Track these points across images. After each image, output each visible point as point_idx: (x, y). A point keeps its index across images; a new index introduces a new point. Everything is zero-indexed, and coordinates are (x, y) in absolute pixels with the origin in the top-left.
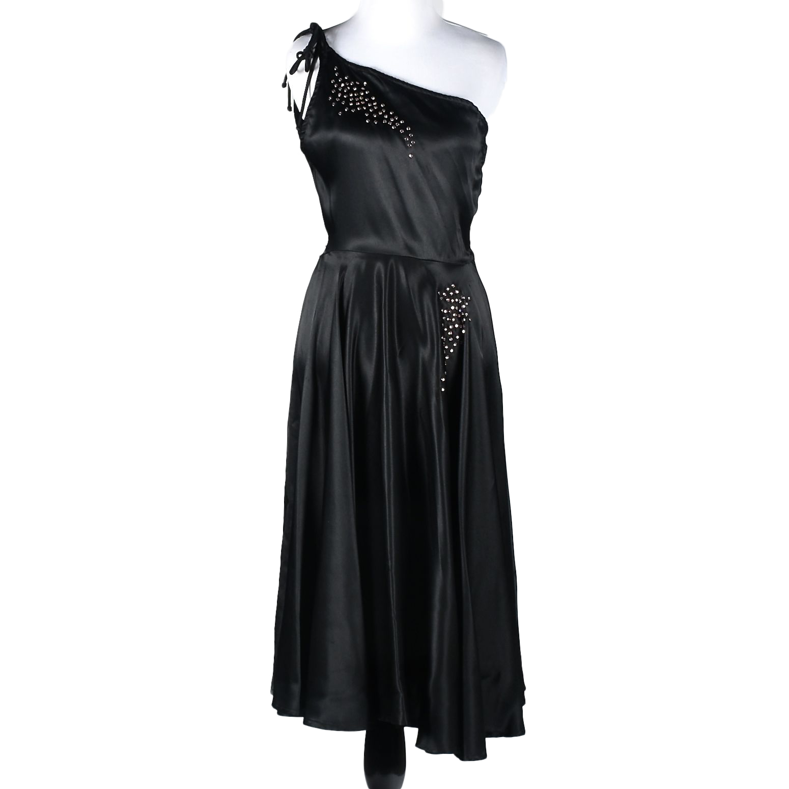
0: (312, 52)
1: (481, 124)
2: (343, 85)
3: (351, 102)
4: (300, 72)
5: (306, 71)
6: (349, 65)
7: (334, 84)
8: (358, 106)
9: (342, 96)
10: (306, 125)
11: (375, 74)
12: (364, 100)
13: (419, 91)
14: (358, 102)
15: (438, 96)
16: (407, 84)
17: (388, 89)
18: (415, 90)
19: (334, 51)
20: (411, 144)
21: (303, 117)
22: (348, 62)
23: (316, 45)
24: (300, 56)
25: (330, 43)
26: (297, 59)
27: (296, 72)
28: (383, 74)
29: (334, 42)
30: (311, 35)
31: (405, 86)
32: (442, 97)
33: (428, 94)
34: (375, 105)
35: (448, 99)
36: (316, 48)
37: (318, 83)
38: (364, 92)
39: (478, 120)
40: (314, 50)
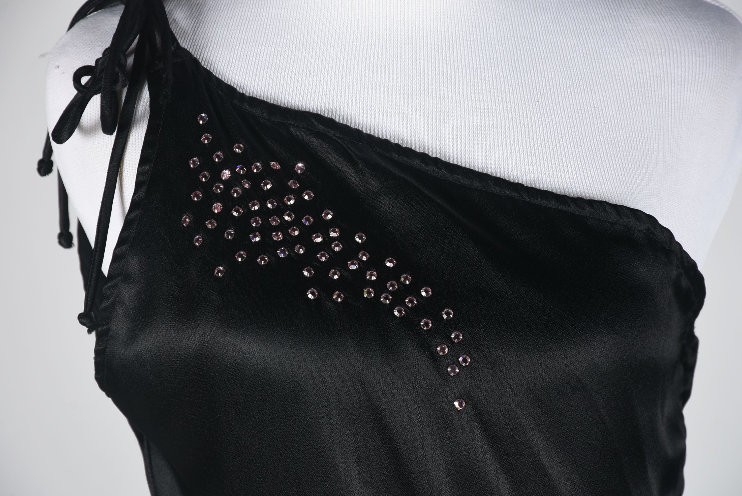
0: (123, 66)
1: (684, 282)
2: (226, 174)
3: (254, 230)
4: (88, 132)
5: (107, 130)
6: (247, 107)
7: (198, 170)
8: (278, 245)
9: (226, 211)
10: (113, 306)
11: (332, 133)
12: (296, 223)
13: (477, 185)
14: (276, 229)
15: (540, 201)
16: (437, 162)
17: (375, 184)
18: (465, 181)
19: (195, 62)
20: (460, 366)
21: (105, 268)
22: (242, 95)
23: (136, 41)
24: (84, 80)
25: (184, 33)
26: (75, 92)
27: (76, 134)
28: (358, 132)
29: (195, 31)
30: (119, 10)
31: (431, 169)
32: (553, 204)
33: (509, 193)
34: (334, 239)
35: (573, 208)
36: (138, 51)
37: (147, 167)
38: (298, 195)
39: (674, 273)
40: (130, 60)
